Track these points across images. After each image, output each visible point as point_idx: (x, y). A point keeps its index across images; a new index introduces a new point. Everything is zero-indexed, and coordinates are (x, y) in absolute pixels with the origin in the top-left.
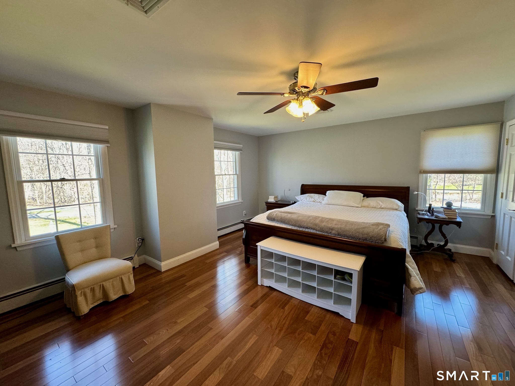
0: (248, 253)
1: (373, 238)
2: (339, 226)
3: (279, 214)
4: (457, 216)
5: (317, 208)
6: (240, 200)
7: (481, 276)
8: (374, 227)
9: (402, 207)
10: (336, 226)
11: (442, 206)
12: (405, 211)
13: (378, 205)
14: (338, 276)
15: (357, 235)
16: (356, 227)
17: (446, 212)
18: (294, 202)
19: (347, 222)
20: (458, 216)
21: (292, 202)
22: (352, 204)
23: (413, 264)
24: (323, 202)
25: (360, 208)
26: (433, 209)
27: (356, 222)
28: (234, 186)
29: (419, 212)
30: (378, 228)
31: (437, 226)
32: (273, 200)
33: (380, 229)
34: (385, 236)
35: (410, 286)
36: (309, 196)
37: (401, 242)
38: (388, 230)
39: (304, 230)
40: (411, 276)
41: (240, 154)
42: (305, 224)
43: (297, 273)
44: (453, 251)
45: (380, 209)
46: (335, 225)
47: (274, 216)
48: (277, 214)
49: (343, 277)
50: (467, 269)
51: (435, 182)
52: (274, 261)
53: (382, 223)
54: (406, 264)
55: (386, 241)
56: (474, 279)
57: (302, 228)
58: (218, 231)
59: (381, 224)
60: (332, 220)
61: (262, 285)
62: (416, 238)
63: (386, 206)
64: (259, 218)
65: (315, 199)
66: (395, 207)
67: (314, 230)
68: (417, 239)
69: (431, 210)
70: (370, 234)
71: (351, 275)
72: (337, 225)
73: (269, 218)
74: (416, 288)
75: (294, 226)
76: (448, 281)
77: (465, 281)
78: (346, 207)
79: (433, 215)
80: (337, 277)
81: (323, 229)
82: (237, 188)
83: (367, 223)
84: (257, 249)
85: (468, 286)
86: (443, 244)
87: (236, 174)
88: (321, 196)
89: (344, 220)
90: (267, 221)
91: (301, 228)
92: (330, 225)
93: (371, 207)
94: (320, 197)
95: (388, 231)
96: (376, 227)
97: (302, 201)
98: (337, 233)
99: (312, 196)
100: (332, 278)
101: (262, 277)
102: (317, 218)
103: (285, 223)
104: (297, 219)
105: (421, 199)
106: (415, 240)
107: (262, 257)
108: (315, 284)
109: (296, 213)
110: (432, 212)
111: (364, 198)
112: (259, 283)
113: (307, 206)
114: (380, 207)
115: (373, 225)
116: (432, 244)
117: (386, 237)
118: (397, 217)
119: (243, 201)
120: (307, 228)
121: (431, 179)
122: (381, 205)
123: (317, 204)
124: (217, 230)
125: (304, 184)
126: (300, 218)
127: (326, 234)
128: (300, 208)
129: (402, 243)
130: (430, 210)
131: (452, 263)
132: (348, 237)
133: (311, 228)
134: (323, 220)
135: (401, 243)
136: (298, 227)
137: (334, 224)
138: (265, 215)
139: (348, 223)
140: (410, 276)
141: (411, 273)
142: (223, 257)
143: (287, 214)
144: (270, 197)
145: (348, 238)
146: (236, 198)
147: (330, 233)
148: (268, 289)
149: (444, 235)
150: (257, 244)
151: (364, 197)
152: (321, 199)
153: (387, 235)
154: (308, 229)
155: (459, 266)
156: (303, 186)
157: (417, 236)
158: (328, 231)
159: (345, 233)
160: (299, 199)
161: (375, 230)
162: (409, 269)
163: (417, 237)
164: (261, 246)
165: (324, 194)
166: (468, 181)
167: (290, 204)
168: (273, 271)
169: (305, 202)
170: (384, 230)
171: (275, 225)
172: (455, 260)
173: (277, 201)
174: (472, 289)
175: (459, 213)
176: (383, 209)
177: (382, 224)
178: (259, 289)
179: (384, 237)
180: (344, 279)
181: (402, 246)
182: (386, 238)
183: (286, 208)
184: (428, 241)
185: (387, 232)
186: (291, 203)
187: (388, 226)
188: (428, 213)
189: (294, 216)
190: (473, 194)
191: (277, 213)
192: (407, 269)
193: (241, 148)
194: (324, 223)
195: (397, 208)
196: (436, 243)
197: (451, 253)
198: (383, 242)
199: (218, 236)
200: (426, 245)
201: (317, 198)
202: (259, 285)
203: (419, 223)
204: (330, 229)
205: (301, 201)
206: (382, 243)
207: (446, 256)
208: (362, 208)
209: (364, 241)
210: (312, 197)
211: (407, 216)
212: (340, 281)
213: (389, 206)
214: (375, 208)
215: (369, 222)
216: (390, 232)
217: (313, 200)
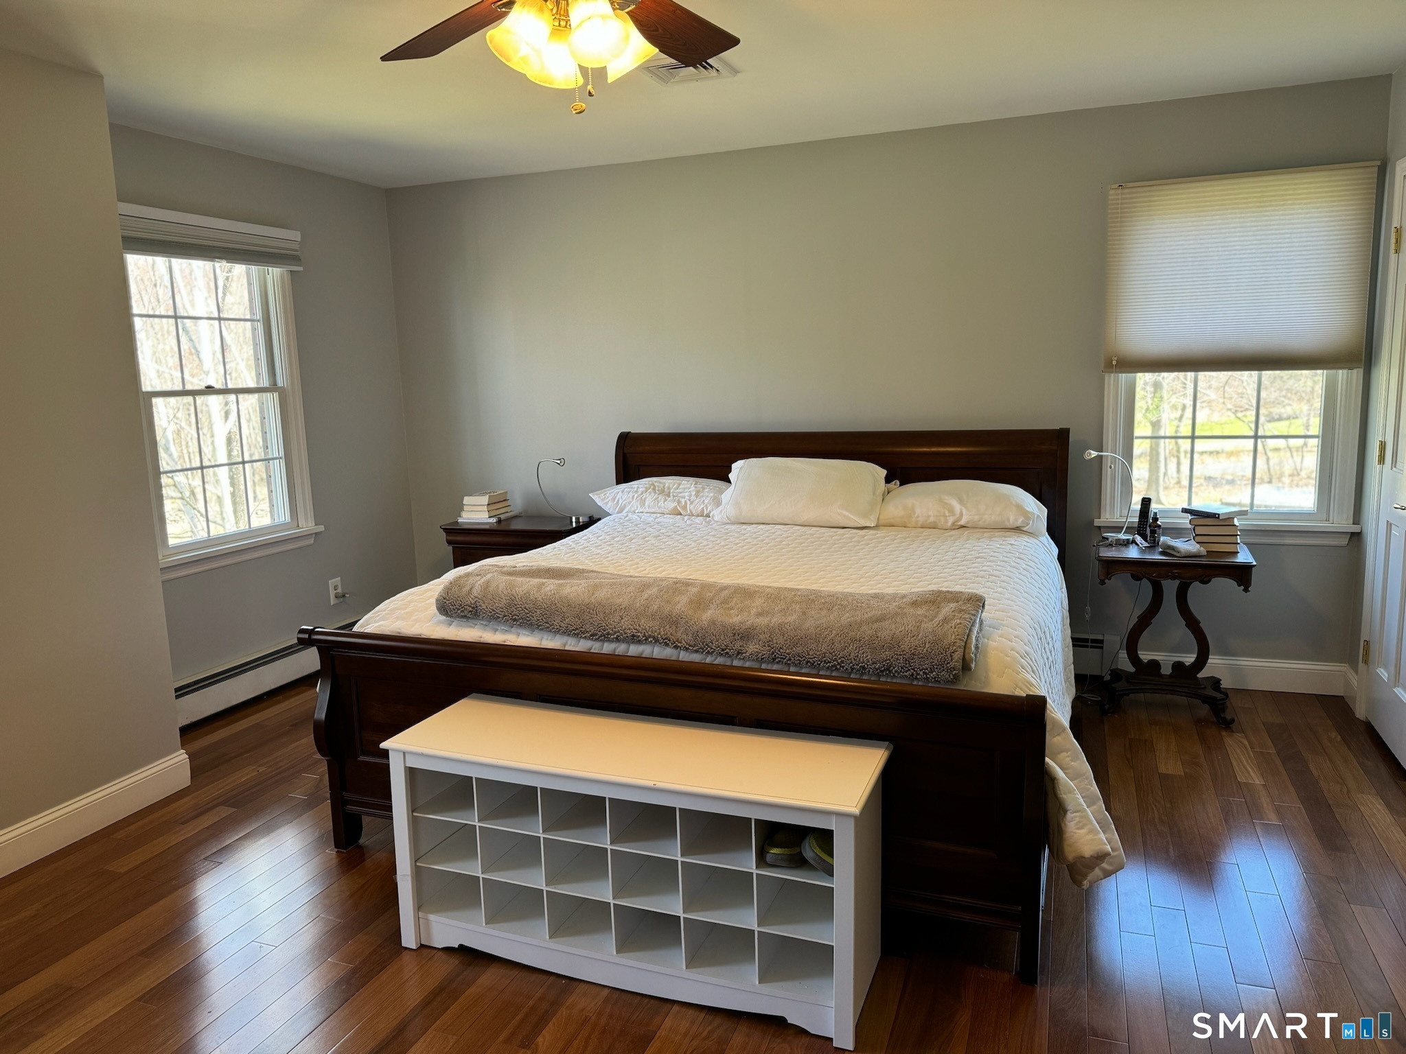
0: (347, 795)
1: (916, 663)
2: (776, 620)
3: (501, 582)
4: (1239, 541)
5: (689, 542)
6: (308, 525)
7: (1315, 773)
8: (920, 612)
9: (1038, 516)
10: (762, 621)
11: (1186, 506)
12: (1051, 531)
13: (945, 516)
14: (775, 851)
15: (852, 655)
16: (846, 618)
17: (1200, 530)
18: (586, 519)
19: (810, 599)
20: (1241, 544)
21: (578, 521)
22: (838, 514)
23: (1075, 758)
24: (717, 514)
25: (872, 532)
26: (1155, 519)
27: (846, 596)
28: (266, 453)
29: (1105, 535)
30: (936, 617)
31: (1170, 587)
32: (486, 515)
33: (946, 620)
34: (965, 647)
35: (1063, 852)
36: (654, 489)
37: (1029, 670)
38: (975, 620)
39: (621, 649)
40: (1065, 811)
41: (287, 278)
42: (625, 623)
43: (590, 862)
44: (1225, 684)
45: (953, 532)
46: (759, 614)
47: (475, 592)
48: (488, 582)
49: (797, 850)
50: (1273, 751)
51: (1174, 407)
52: (480, 821)
53: (951, 593)
54: (1047, 759)
55: (970, 669)
56: (1292, 789)
57: (610, 641)
58: (177, 697)
59: (950, 596)
60: (746, 593)
61: (422, 946)
62: (1098, 644)
63: (976, 518)
64: (397, 609)
65: (683, 501)
66: (1014, 519)
67: (667, 645)
68: (1102, 648)
69: (1150, 526)
70: (905, 647)
71: (825, 838)
72: (768, 613)
73: (449, 607)
74: (1084, 858)
75: (576, 635)
76: (1206, 811)
77: (1264, 801)
78: (814, 529)
79: (1154, 544)
80: (769, 858)
81: (704, 637)
82: (283, 462)
83: (894, 597)
84: (386, 769)
85: (1274, 821)
86: (1193, 660)
87: (273, 388)
88: (709, 486)
89: (798, 590)
90: (440, 622)
91: (606, 645)
92: (735, 619)
93: (919, 524)
94: (704, 489)
95: (977, 625)
96: (927, 611)
97: (624, 513)
98: (766, 651)
99: (669, 488)
100: (747, 862)
101: (419, 906)
102: (679, 586)
103: (531, 625)
104: (587, 601)
105: (1113, 479)
106: (1093, 653)
107: (413, 807)
108: (673, 905)
109: (583, 571)
110: (1153, 532)
111: (889, 485)
112: (409, 939)
113: (644, 538)
114: (953, 524)
115: (915, 604)
116: (1155, 664)
117: (967, 651)
118: (1019, 561)
119: (321, 528)
120: (634, 639)
121: (1161, 397)
122: (958, 512)
123: (688, 522)
124: (174, 695)
125: (630, 432)
126: (601, 594)
127: (719, 660)
128: (610, 548)
129: (1033, 672)
130: (1147, 523)
131: (1224, 733)
132: (814, 665)
133: (650, 636)
134: (705, 595)
135: (1029, 676)
136: (593, 637)
137: (753, 611)
138: (429, 594)
139: (813, 601)
140: (1062, 809)
141: (1065, 796)
142: (217, 831)
143: (541, 580)
144: (467, 500)
145: (814, 672)
146: (284, 516)
147: (739, 653)
148: (453, 962)
149: (1193, 624)
150: (384, 745)
151: (888, 480)
152: (706, 502)
153: (971, 644)
154: (639, 642)
155: (1246, 742)
156: (625, 440)
157: (1100, 637)
158: (727, 646)
159: (799, 650)
160: (610, 504)
161: (923, 625)
162: (1058, 780)
163: (1101, 641)
164: (404, 753)
165: (722, 475)
166: (1287, 401)
167: (570, 528)
168: (474, 868)
169: (635, 516)
170: (958, 621)
171: (482, 640)
172: (1233, 721)
173: (503, 517)
174: (1286, 830)
175: (1247, 532)
176: (966, 532)
177: (954, 597)
178: (409, 965)
179: (958, 656)
180: (799, 862)
181: (1032, 685)
182: (967, 657)
183: (544, 552)
184: (1139, 652)
185: (970, 630)
186: (574, 525)
187: (978, 602)
188: (1138, 539)
189: (573, 590)
190: (1305, 454)
191: (489, 576)
192: (1053, 780)
193: (296, 246)
194: (710, 612)
195: (1019, 523)
196: (1166, 659)
197: (1219, 696)
198: (956, 677)
199: (181, 726)
200: (1132, 669)
201: (690, 496)
202: (406, 948)
203: (1106, 581)
204: (736, 637)
205: (620, 511)
206: (952, 682)
207: (1204, 710)
208: (880, 533)
209: (883, 679)
210: (666, 493)
211: (1062, 559)
212: (787, 871)
213: (990, 517)
214: (934, 526)
215: (904, 589)
216: (986, 628)
217: (671, 505)
